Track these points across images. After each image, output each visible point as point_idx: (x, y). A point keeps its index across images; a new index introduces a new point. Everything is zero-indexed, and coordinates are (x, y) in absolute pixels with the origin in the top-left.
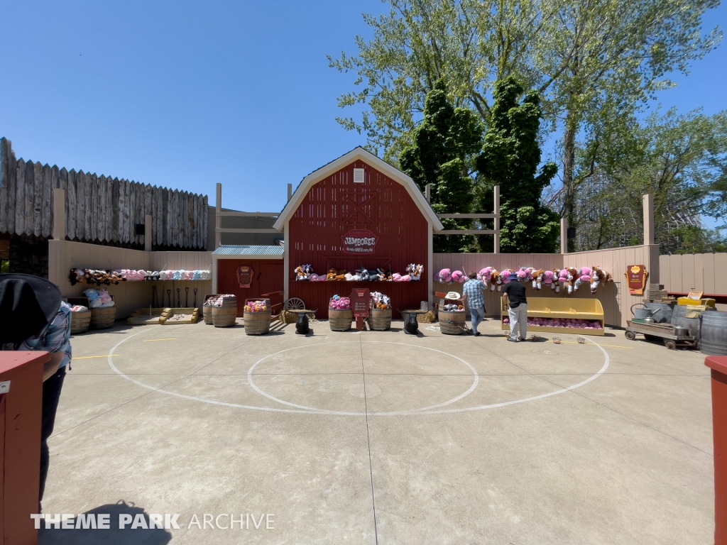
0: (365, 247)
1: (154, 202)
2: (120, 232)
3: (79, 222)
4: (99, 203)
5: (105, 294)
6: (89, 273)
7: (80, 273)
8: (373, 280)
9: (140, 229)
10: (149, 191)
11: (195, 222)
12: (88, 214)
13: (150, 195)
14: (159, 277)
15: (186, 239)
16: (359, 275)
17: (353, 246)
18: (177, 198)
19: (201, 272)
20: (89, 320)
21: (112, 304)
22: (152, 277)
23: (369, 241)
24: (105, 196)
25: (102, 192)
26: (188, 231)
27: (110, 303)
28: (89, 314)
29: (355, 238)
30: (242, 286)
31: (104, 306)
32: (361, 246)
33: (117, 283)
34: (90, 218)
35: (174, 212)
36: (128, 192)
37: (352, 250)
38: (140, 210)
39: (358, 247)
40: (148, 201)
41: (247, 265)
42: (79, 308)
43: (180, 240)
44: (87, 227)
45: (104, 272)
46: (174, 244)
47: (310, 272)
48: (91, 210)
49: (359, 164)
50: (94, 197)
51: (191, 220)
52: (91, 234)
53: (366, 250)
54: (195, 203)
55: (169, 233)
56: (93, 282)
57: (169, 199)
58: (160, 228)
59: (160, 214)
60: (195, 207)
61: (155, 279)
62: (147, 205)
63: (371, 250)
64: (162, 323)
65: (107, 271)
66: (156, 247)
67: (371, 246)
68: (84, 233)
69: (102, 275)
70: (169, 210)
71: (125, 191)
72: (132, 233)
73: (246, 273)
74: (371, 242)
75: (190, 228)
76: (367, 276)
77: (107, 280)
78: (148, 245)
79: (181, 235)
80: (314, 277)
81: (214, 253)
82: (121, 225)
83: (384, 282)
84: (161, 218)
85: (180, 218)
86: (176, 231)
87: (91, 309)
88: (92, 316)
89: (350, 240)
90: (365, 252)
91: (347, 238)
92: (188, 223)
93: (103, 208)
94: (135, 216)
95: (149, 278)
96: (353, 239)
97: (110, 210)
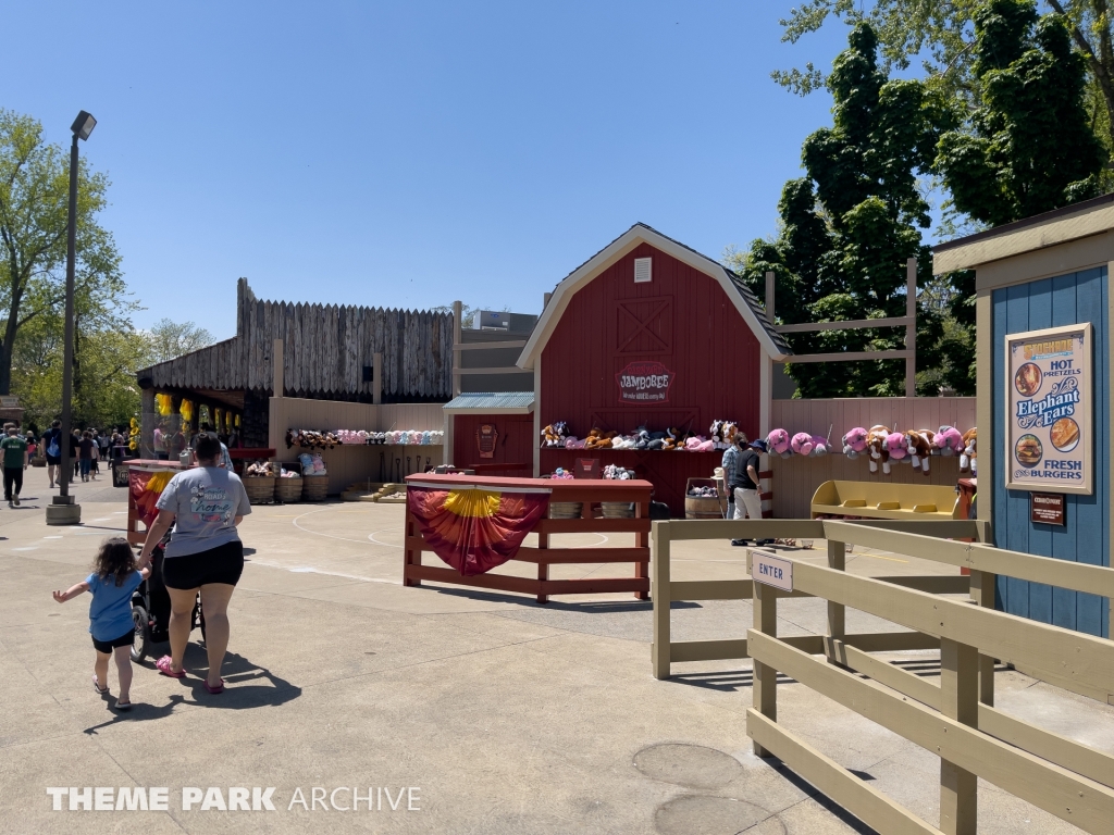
0: (653, 390)
1: (386, 332)
2: (347, 378)
3: (304, 369)
4: (324, 341)
5: (318, 460)
6: (302, 435)
7: (295, 434)
8: (651, 449)
9: (368, 374)
10: (380, 317)
11: (442, 357)
12: (313, 357)
13: (382, 323)
14: (383, 440)
15: (428, 383)
16: (632, 439)
17: (633, 390)
18: (416, 323)
19: (431, 433)
20: (301, 489)
21: (324, 472)
22: (376, 440)
23: (659, 381)
24: (330, 330)
25: (327, 327)
26: (431, 371)
27: (322, 471)
28: (301, 482)
29: (636, 377)
30: (483, 456)
31: (317, 474)
32: (646, 390)
33: (332, 447)
34: (315, 363)
35: (412, 344)
36: (355, 323)
37: (632, 396)
38: (370, 345)
39: (641, 391)
40: (379, 333)
41: (489, 424)
42: (292, 474)
43: (420, 386)
44: (312, 375)
45: (317, 433)
46: (413, 392)
47: (565, 434)
48: (317, 351)
49: (643, 250)
50: (319, 335)
51: (437, 355)
52: (315, 384)
53: (654, 397)
54: (442, 327)
55: (406, 377)
56: (305, 446)
57: (406, 325)
58: (394, 369)
59: (394, 349)
60: (442, 333)
61: (379, 442)
62: (378, 338)
63: (662, 396)
64: (376, 500)
65: (322, 433)
66: (388, 398)
67: (663, 390)
68: (309, 383)
69: (315, 437)
70: (406, 342)
71: (352, 321)
72: (361, 378)
73: (488, 435)
74: (661, 381)
75: (435, 366)
76: (642, 441)
77: (320, 443)
78: (377, 395)
79: (422, 378)
80: (570, 443)
81: (447, 405)
82: (347, 369)
83: (669, 452)
84: (396, 354)
85: (422, 351)
86: (415, 371)
87: (303, 476)
88: (304, 485)
89: (629, 381)
90: (654, 400)
91: (624, 377)
92: (432, 359)
93: (329, 347)
94: (364, 356)
95: (373, 442)
96: (633, 378)
97: (336, 350)
